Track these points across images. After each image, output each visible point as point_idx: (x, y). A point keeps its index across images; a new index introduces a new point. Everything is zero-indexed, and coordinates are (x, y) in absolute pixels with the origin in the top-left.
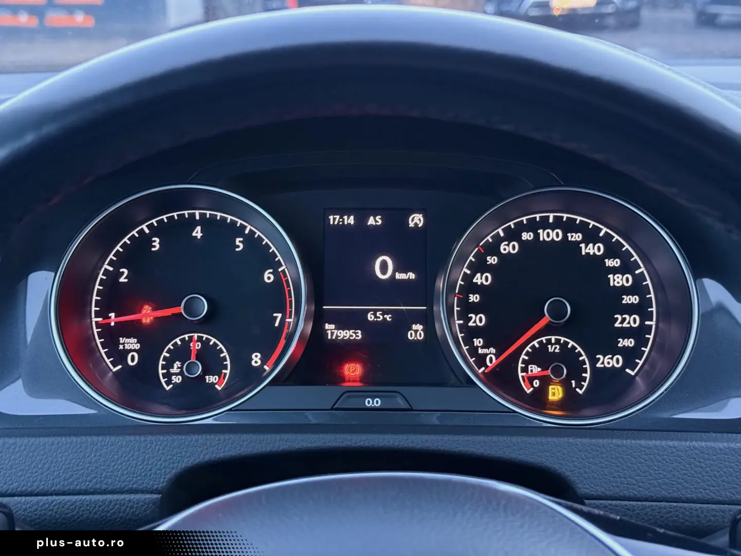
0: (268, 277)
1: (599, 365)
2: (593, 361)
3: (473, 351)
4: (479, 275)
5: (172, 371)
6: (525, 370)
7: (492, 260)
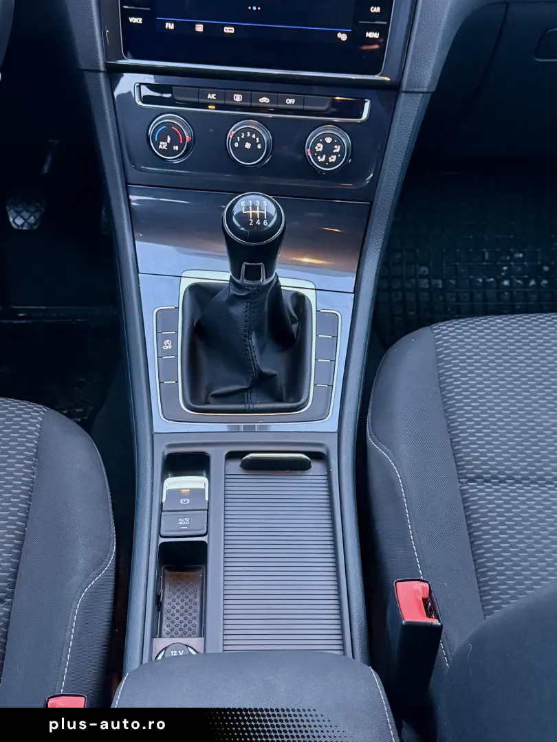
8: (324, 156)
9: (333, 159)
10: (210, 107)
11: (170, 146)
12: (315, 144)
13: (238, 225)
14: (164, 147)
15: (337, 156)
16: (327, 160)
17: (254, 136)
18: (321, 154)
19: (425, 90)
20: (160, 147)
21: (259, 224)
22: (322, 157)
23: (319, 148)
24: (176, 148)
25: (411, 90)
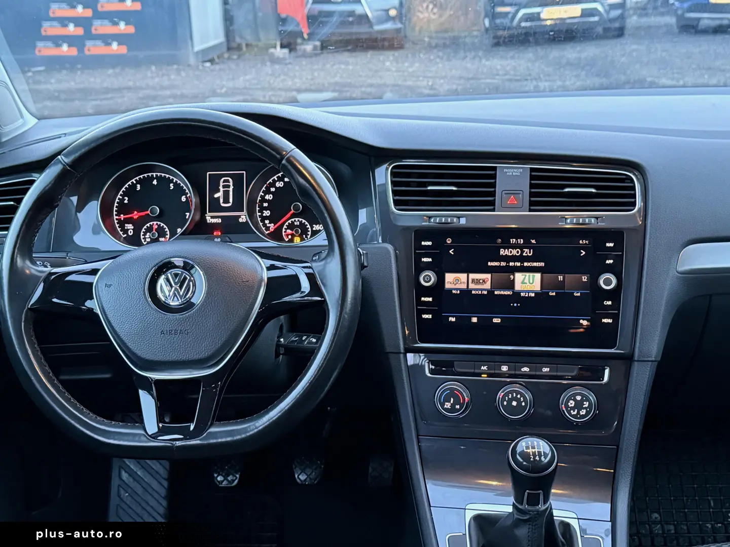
0: (183, 199)
1: (314, 229)
2: (312, 227)
3: (265, 225)
4: (267, 195)
5: (146, 237)
6: (285, 232)
7: (273, 189)
8: (576, 410)
9: (583, 412)
10: (483, 376)
11: (453, 405)
12: (568, 401)
13: (521, 460)
14: (449, 407)
15: (586, 410)
16: (578, 413)
17: (519, 396)
18: (573, 408)
19: (653, 359)
20: (445, 406)
21: (538, 459)
22: (574, 411)
23: (571, 404)
24: (458, 407)
25: (640, 359)
